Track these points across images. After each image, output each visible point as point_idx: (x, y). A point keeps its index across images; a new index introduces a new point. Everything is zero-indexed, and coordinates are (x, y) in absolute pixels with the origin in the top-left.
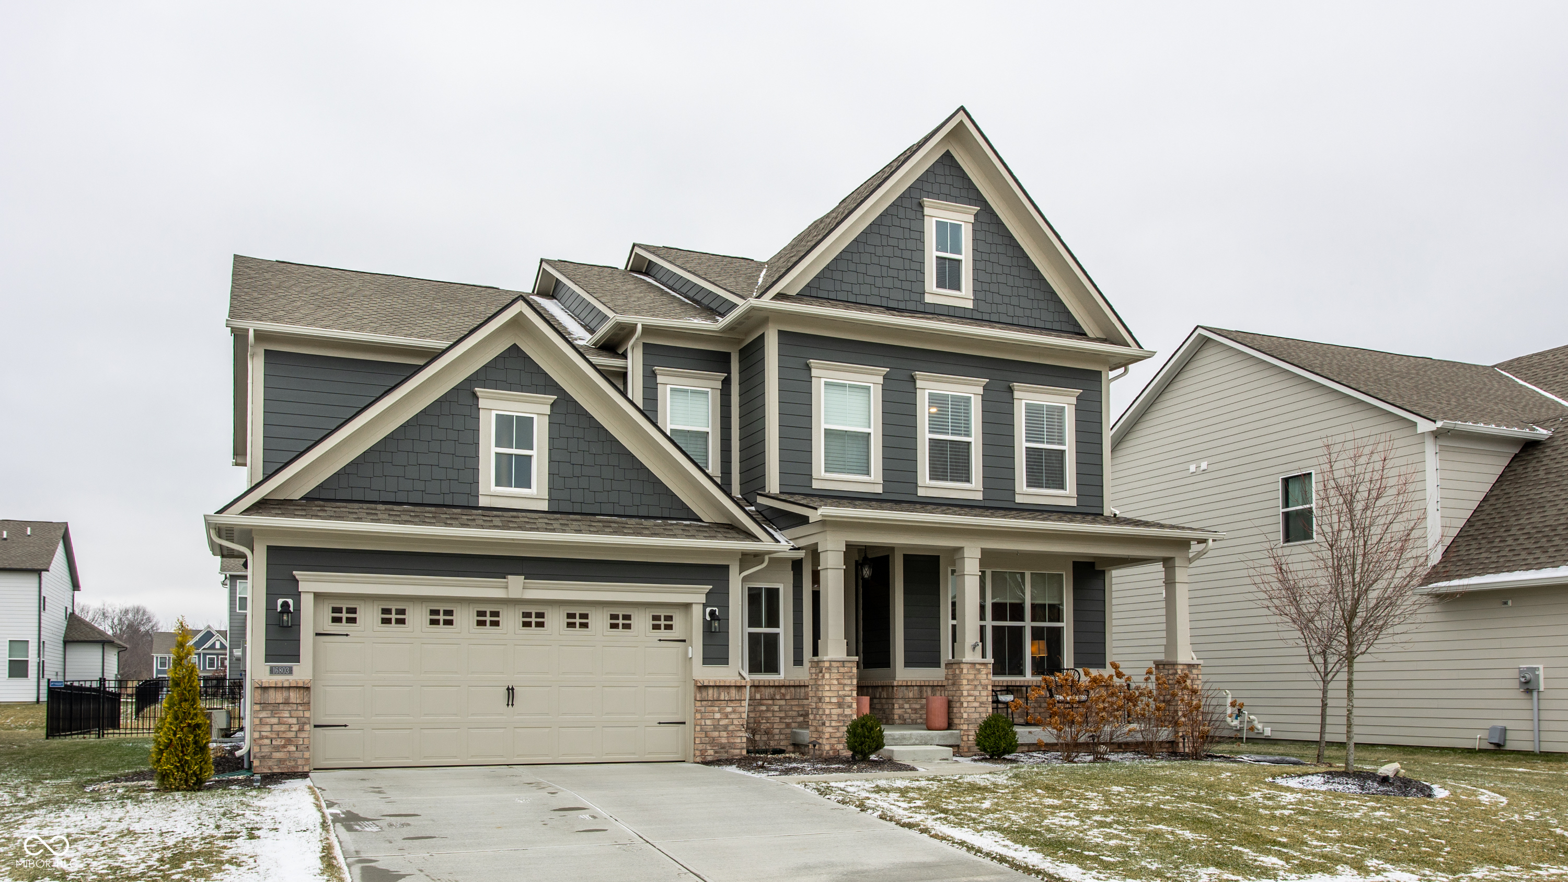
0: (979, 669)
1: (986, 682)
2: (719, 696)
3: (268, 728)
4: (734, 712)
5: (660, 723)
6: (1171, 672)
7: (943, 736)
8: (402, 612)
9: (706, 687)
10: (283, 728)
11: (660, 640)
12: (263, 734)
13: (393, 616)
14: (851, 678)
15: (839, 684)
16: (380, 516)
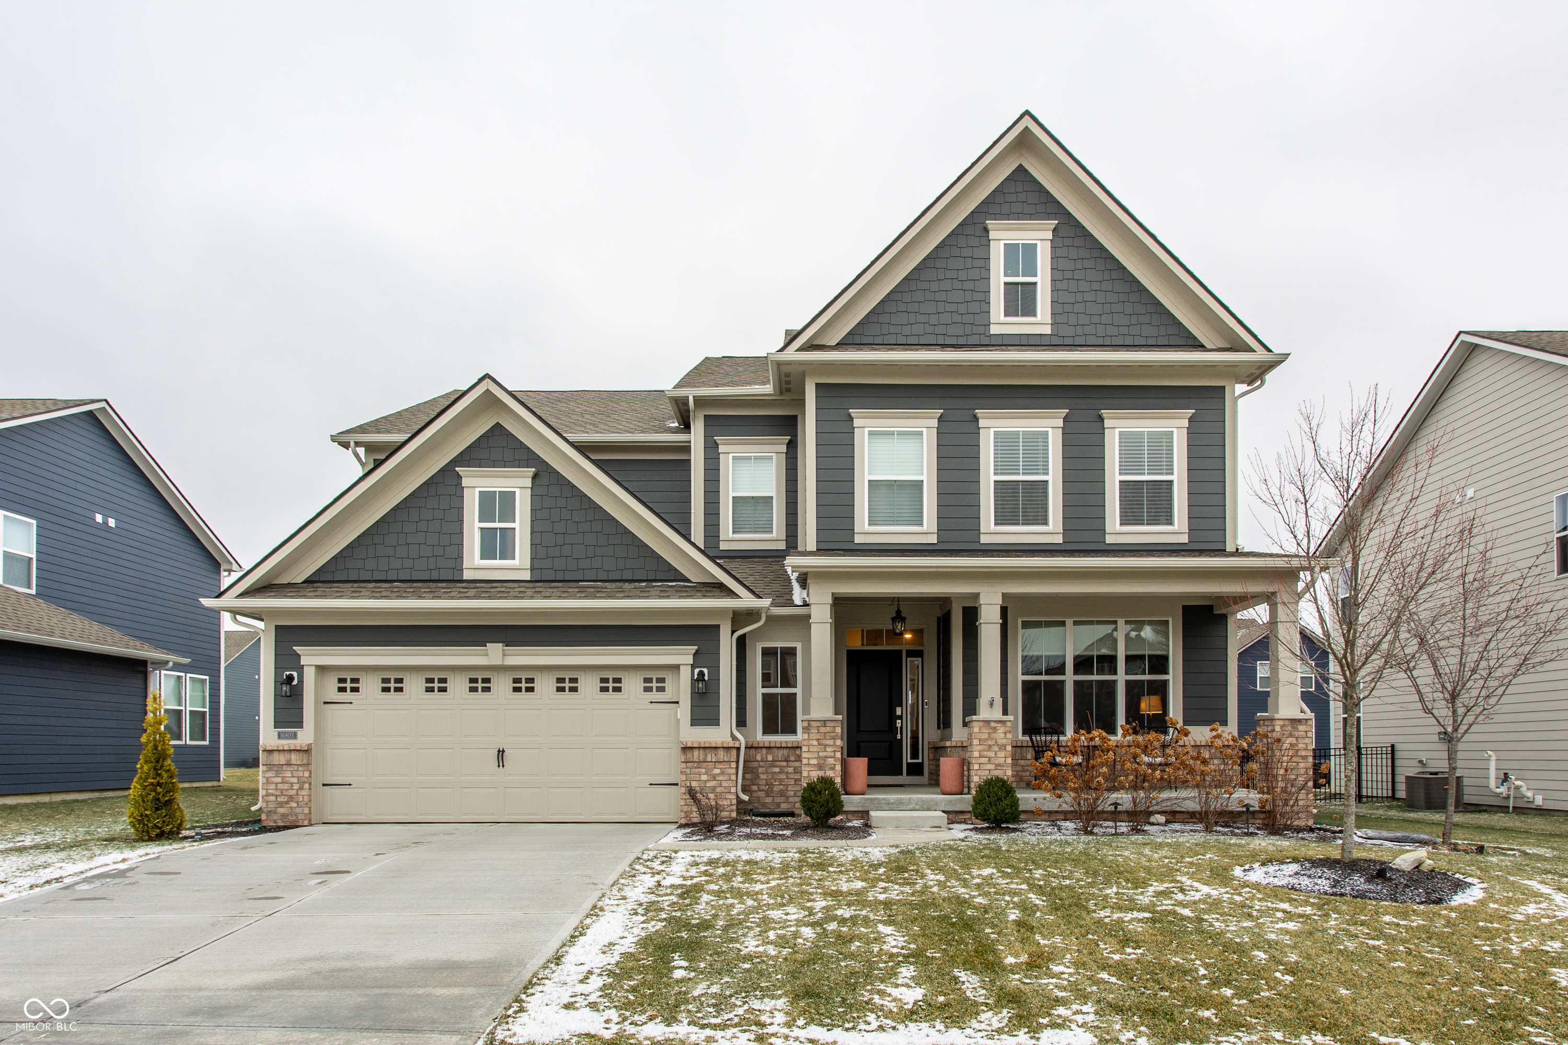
0: (995, 728)
1: (1004, 741)
2: (705, 758)
3: (273, 786)
4: (722, 773)
5: (651, 784)
6: (1269, 729)
7: (951, 801)
8: (400, 681)
9: (691, 748)
10: (286, 786)
11: (651, 702)
12: (270, 791)
13: (392, 685)
14: (834, 738)
15: (819, 744)
16: (384, 594)
